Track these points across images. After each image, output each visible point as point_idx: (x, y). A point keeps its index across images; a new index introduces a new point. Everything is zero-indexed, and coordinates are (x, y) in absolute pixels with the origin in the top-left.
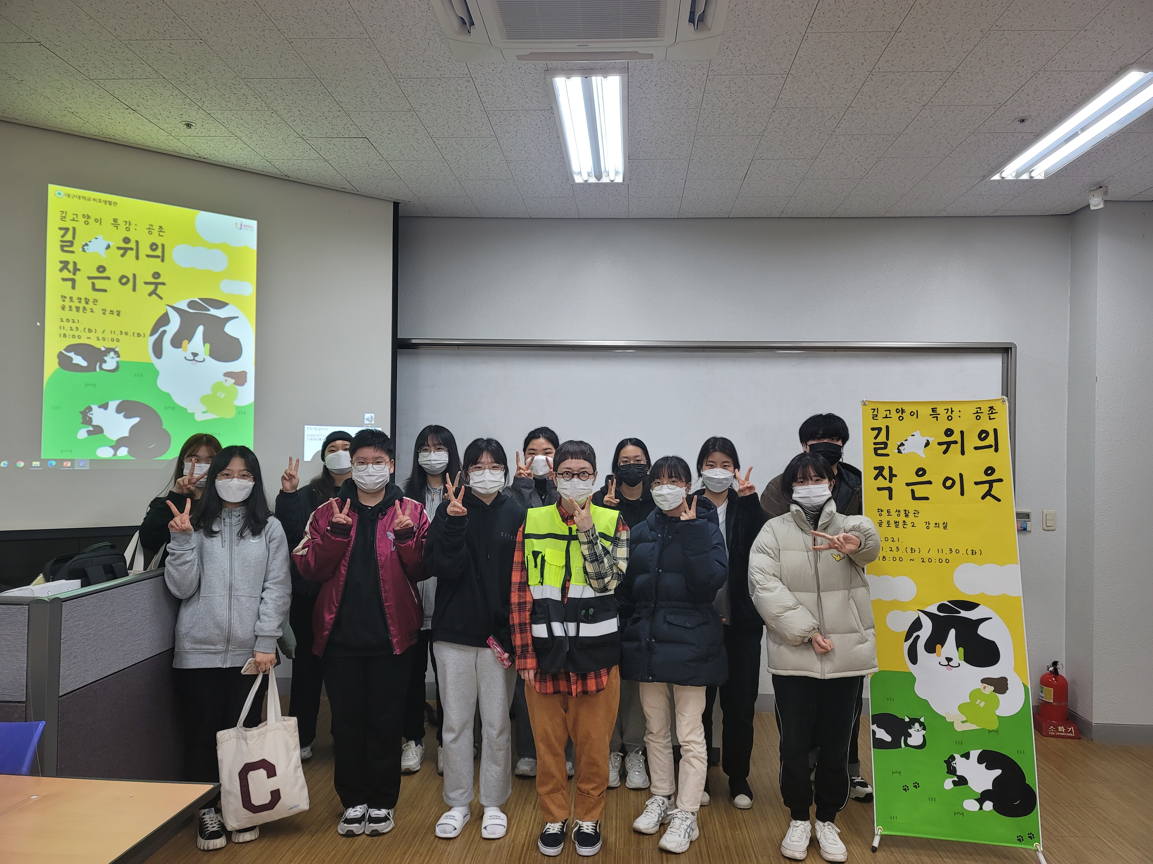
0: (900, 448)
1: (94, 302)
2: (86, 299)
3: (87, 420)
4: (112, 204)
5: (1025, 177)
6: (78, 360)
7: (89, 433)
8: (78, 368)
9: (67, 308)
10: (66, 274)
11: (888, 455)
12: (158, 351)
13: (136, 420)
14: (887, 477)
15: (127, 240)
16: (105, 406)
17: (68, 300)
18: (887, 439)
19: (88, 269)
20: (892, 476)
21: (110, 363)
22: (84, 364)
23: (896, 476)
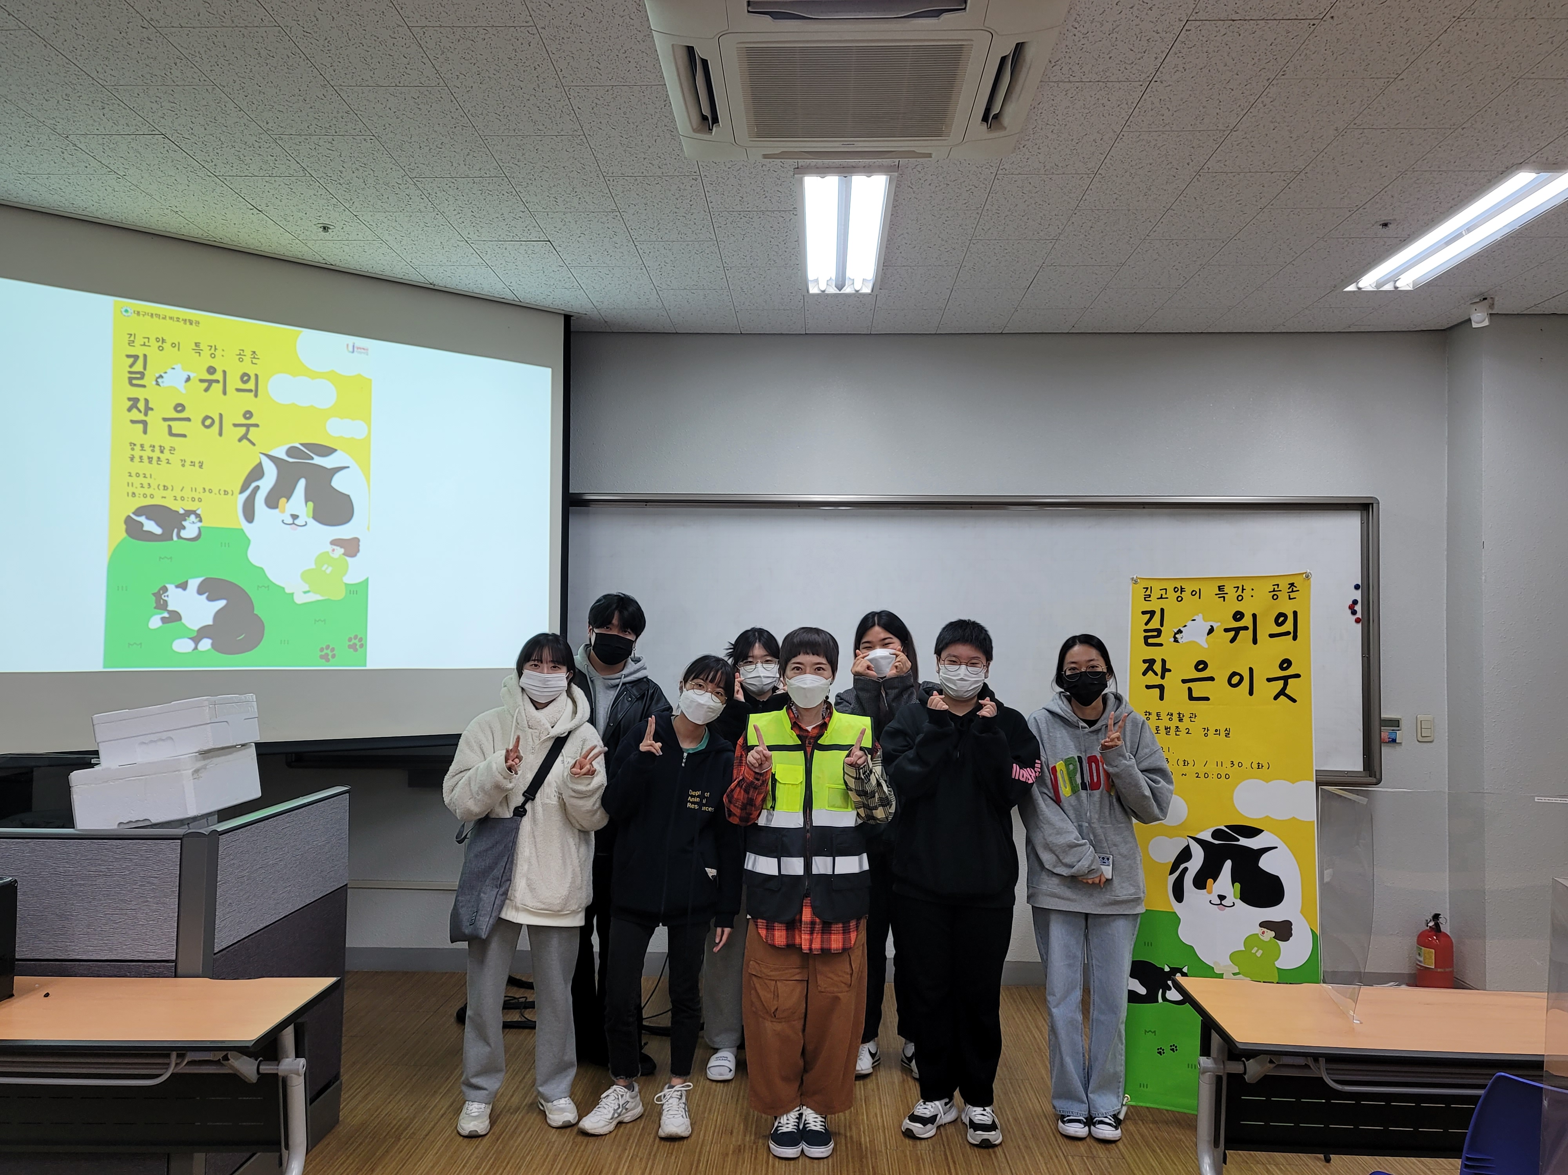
0: (1177, 636)
1: (170, 450)
2: (161, 446)
3: (161, 605)
4: (194, 324)
5: (1389, 287)
6: (150, 526)
7: (164, 620)
8: (150, 537)
9: (137, 459)
10: (136, 415)
11: (1161, 645)
12: (249, 513)
13: (222, 603)
14: (1159, 671)
15: (211, 370)
16: (183, 586)
17: (138, 448)
18: (1162, 625)
19: (163, 408)
20: (1165, 670)
21: (190, 529)
22: (158, 531)
23: (1169, 670)
